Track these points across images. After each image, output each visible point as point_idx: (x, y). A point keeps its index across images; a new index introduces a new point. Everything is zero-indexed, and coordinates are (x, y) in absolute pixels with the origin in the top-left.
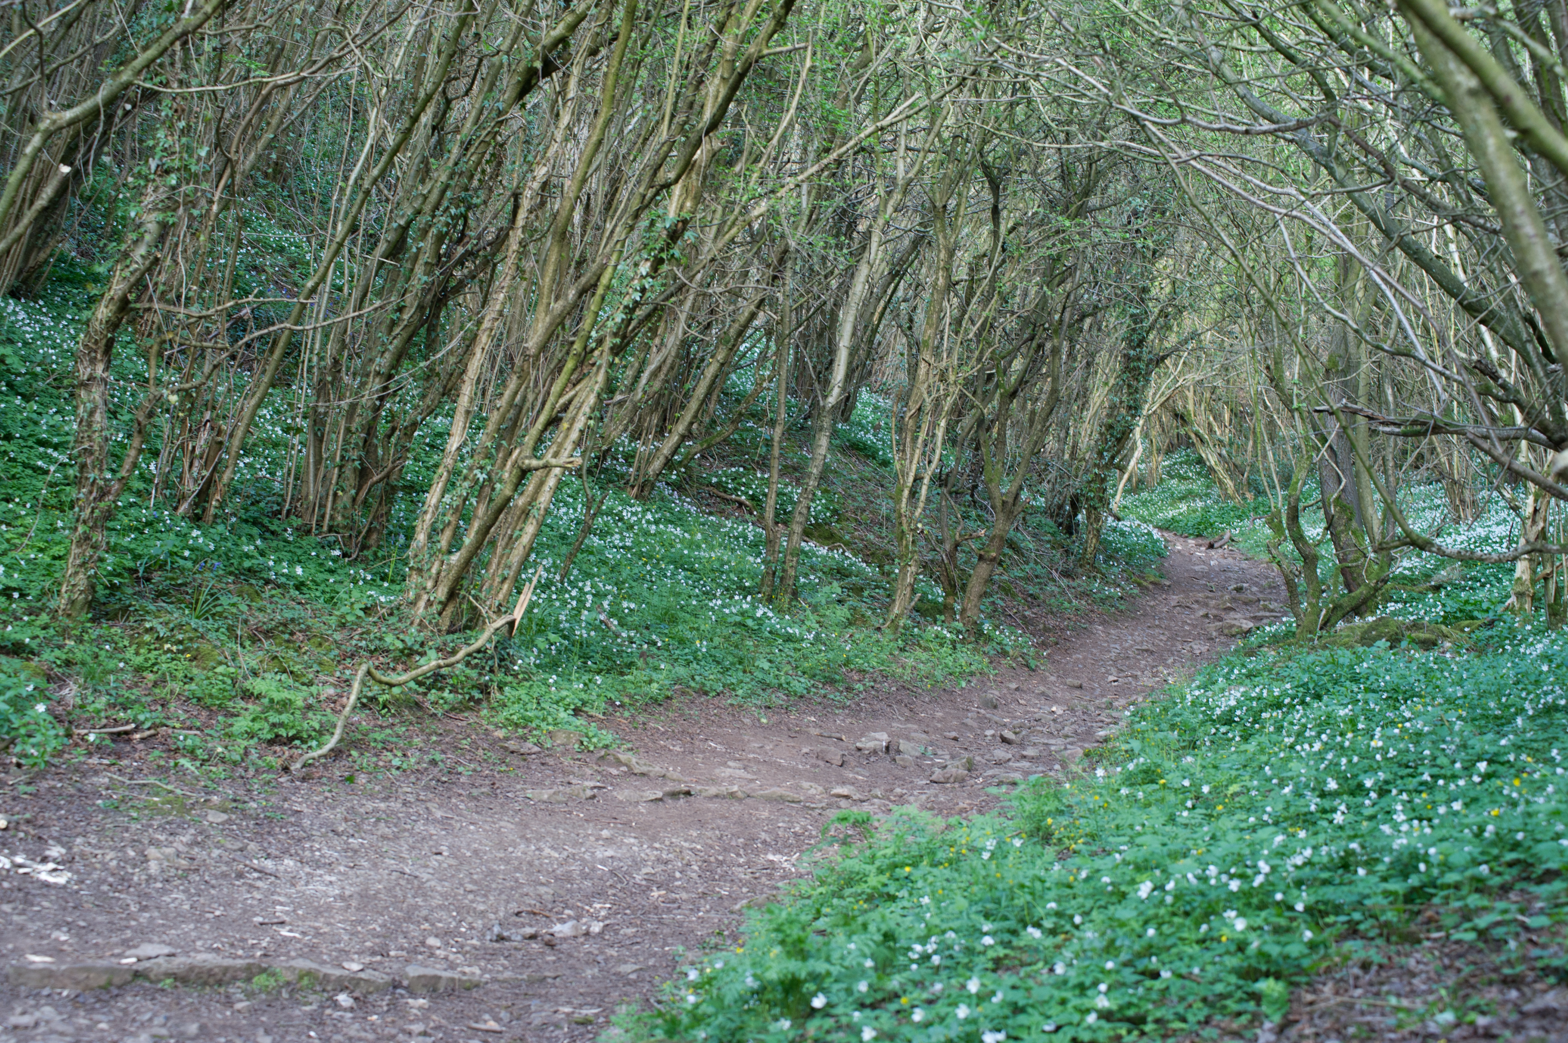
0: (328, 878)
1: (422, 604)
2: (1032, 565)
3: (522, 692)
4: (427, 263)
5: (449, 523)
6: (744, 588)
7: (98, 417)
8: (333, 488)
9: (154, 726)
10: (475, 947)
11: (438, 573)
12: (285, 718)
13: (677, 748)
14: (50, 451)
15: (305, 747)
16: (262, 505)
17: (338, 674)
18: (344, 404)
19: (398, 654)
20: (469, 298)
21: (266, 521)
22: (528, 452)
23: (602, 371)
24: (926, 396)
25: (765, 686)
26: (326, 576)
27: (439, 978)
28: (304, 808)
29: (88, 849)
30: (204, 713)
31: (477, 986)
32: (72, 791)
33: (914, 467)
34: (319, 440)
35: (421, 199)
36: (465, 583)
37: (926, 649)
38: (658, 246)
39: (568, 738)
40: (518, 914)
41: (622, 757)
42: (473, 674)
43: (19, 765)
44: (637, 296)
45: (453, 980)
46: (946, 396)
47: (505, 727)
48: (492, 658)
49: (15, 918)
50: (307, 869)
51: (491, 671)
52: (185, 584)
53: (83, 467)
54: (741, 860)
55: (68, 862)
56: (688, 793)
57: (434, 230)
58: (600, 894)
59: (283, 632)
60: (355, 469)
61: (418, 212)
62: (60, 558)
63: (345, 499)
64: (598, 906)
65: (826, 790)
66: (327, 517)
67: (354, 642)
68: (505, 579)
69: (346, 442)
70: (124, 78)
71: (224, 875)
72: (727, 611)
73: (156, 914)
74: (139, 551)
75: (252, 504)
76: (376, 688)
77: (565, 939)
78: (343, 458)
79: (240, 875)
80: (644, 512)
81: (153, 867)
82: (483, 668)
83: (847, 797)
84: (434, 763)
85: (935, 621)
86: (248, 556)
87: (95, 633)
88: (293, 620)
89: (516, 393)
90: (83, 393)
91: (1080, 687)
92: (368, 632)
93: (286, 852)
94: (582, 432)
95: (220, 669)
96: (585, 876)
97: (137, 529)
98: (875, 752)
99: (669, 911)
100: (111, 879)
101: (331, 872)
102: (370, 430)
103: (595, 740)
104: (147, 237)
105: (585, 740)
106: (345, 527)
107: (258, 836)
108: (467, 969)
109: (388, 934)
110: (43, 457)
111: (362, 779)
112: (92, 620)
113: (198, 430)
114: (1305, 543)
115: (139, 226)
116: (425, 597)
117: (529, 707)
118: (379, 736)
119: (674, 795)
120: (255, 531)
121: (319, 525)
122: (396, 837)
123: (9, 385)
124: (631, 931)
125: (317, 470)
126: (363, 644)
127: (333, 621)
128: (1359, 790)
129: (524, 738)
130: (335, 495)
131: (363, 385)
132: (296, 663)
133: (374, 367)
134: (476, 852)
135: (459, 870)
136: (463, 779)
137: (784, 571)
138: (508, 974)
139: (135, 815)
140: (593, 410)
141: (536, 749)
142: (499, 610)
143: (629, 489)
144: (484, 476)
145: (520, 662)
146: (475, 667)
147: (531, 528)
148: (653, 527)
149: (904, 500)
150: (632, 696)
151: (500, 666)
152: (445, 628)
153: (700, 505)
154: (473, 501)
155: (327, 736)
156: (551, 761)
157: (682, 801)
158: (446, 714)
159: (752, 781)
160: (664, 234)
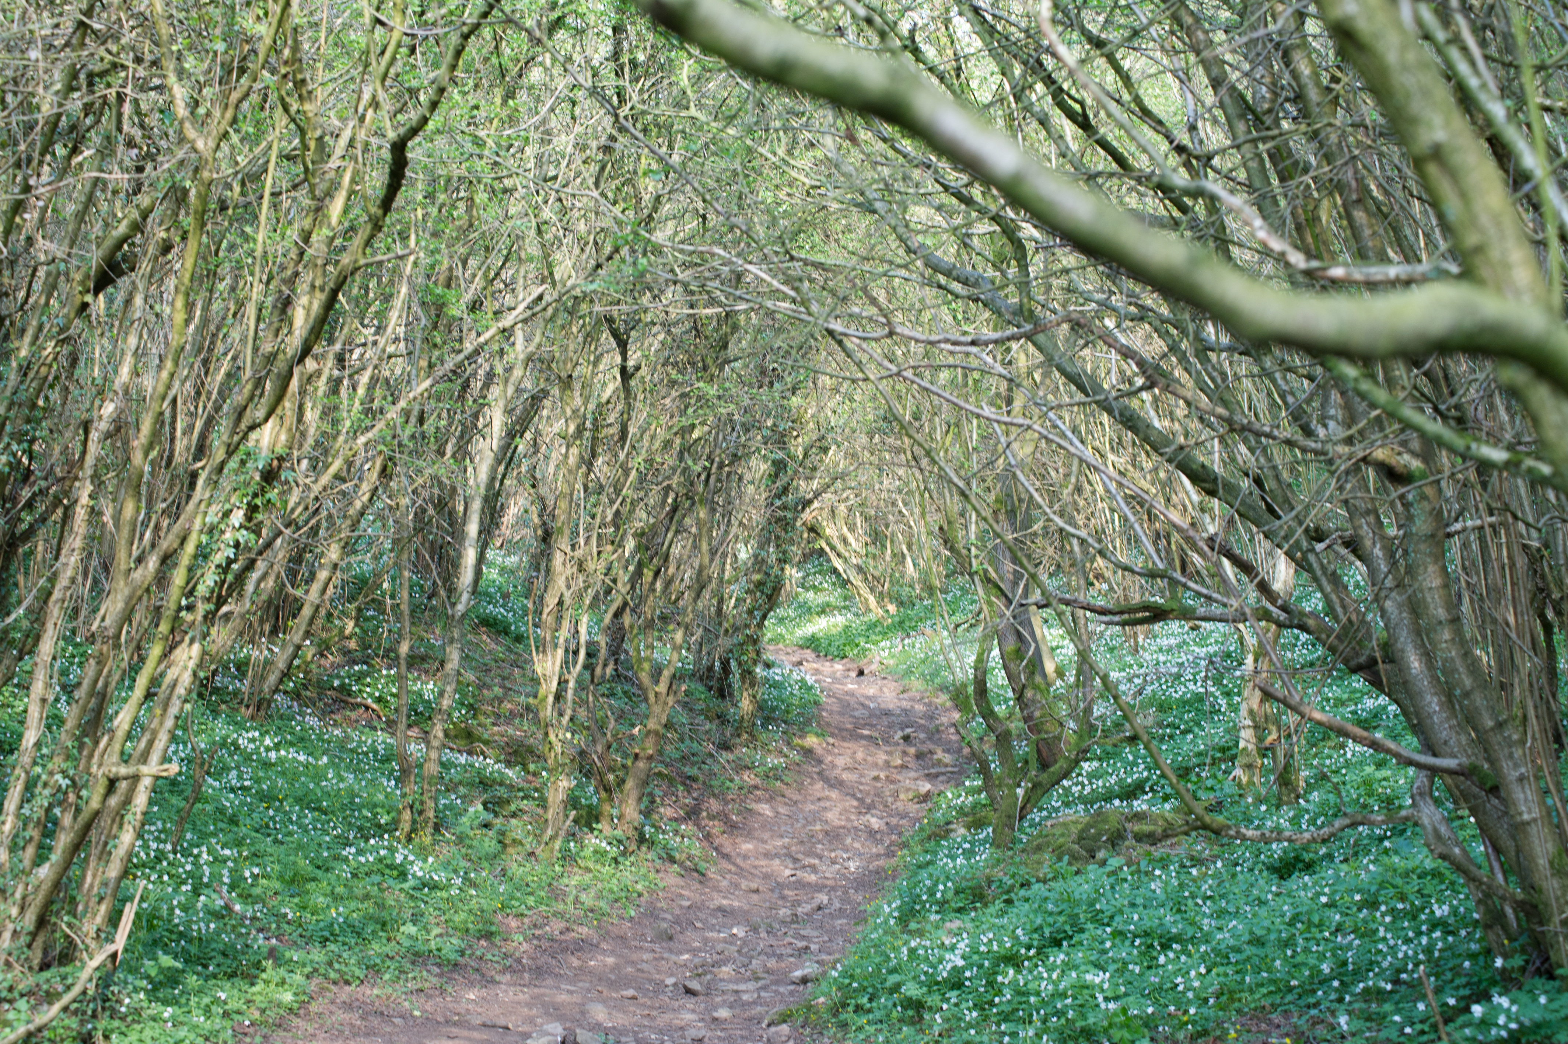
1: (7, 935)
2: (688, 742)
3: (134, 1036)
5: (31, 838)
6: (379, 826)
11: (24, 898)
20: (41, 545)
22: (115, 758)
23: (196, 644)
24: (564, 589)
25: (414, 957)
33: (557, 668)
36: (55, 908)
37: (588, 870)
38: (250, 491)
42: (73, 1023)
44: (231, 552)
46: (586, 588)
48: (95, 999)
51: (94, 1016)
68: (101, 899)
72: (363, 859)
80: (262, 736)
82: (84, 1013)
85: (592, 830)
89: (96, 681)
91: (757, 891)
94: (177, 718)
114: (996, 719)
137: (422, 803)
140: (190, 691)
142: (98, 936)
143: (243, 709)
144: (67, 781)
145: (127, 1001)
146: (75, 1012)
147: (127, 837)
148: (273, 755)
149: (549, 708)
150: (263, 1011)
151: (103, 1009)
152: (36, 962)
153: (323, 715)
154: (57, 811)
160: (258, 478)
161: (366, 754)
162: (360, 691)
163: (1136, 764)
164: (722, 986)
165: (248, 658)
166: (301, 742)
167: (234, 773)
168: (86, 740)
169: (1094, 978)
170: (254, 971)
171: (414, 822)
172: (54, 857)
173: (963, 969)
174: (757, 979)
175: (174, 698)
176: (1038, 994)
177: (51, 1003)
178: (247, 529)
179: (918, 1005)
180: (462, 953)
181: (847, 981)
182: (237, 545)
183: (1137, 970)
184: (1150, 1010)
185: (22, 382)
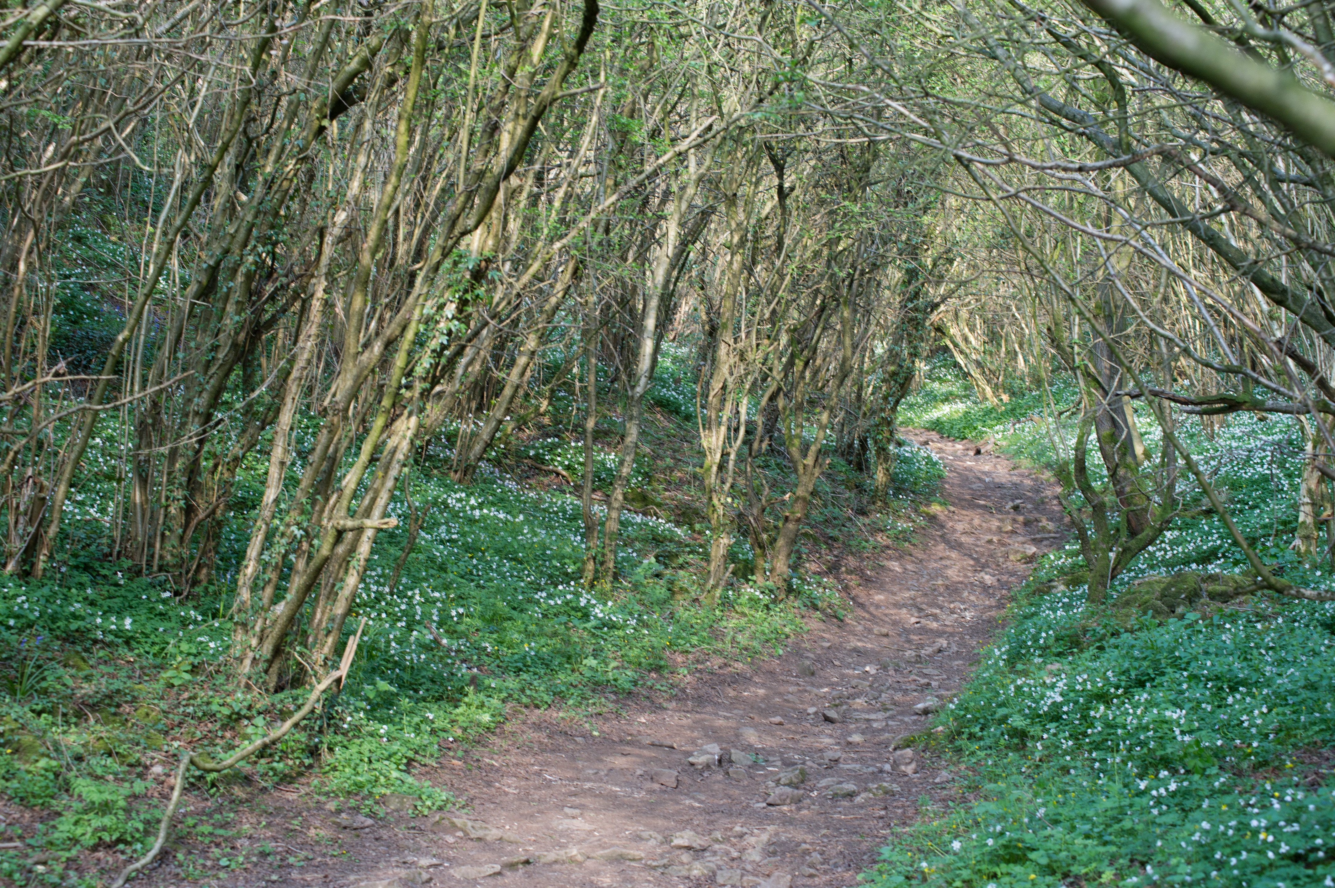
1: (247, 662)
2: (830, 507)
3: (354, 749)
4: (238, 302)
5: (270, 580)
6: (567, 574)
8: (160, 528)
11: (262, 631)
13: (513, 790)
15: (129, 851)
16: (93, 548)
17: (166, 748)
18: (165, 450)
19: (225, 721)
20: (282, 332)
21: (97, 565)
22: (343, 513)
23: (414, 417)
24: (727, 375)
25: (594, 686)
26: (156, 622)
30: (27, 815)
33: (721, 443)
35: (228, 237)
36: (289, 639)
37: (744, 614)
38: (462, 287)
39: (402, 803)
41: (458, 821)
42: (302, 737)
44: (444, 340)
46: (746, 375)
47: (337, 796)
48: (321, 717)
51: (321, 731)
52: (9, 658)
56: (527, 862)
57: (242, 269)
59: (109, 705)
60: (181, 508)
61: (227, 251)
63: (172, 539)
65: (667, 840)
66: (157, 556)
67: (182, 709)
68: (329, 632)
69: (170, 482)
72: (552, 602)
75: (83, 548)
78: (167, 498)
80: (468, 497)
82: (312, 729)
83: (689, 848)
84: (264, 855)
85: (748, 581)
86: (75, 616)
88: (118, 691)
89: (327, 447)
92: (194, 697)
94: (396, 480)
95: (43, 763)
98: (708, 766)
102: (193, 470)
103: (429, 803)
105: (419, 803)
106: (174, 566)
113: (21, 487)
114: (1093, 493)
116: (251, 655)
117: (360, 770)
118: (207, 829)
119: (512, 866)
120: (85, 578)
121: (149, 565)
125: (144, 510)
126: (190, 710)
127: (160, 686)
129: (356, 810)
130: (163, 535)
131: (183, 425)
132: (122, 742)
133: (193, 407)
136: (295, 875)
140: (407, 457)
141: (369, 822)
142: (325, 664)
143: (452, 474)
144: (302, 532)
145: (349, 719)
146: (305, 728)
147: (352, 580)
148: (477, 513)
149: (713, 476)
150: (465, 729)
151: (329, 725)
152: (272, 685)
153: (520, 480)
154: (292, 557)
155: (152, 839)
156: (384, 834)
157: (521, 870)
158: (276, 786)
159: (591, 832)
160: (468, 277)
161: (556, 513)
162: (552, 460)
163: (1212, 534)
164: (856, 715)
165: (457, 431)
166: (501, 502)
167: (443, 528)
168: (318, 497)
169: (1173, 714)
170: (457, 696)
171: (596, 571)
172: (289, 597)
173: (1061, 704)
174: (886, 710)
175: (394, 462)
176: (1124, 727)
177: (284, 721)
178: (458, 320)
179: (1022, 735)
180: (635, 683)
181: (962, 713)
182: (450, 333)
183: (1209, 708)
184: (1219, 743)
185: (267, 194)
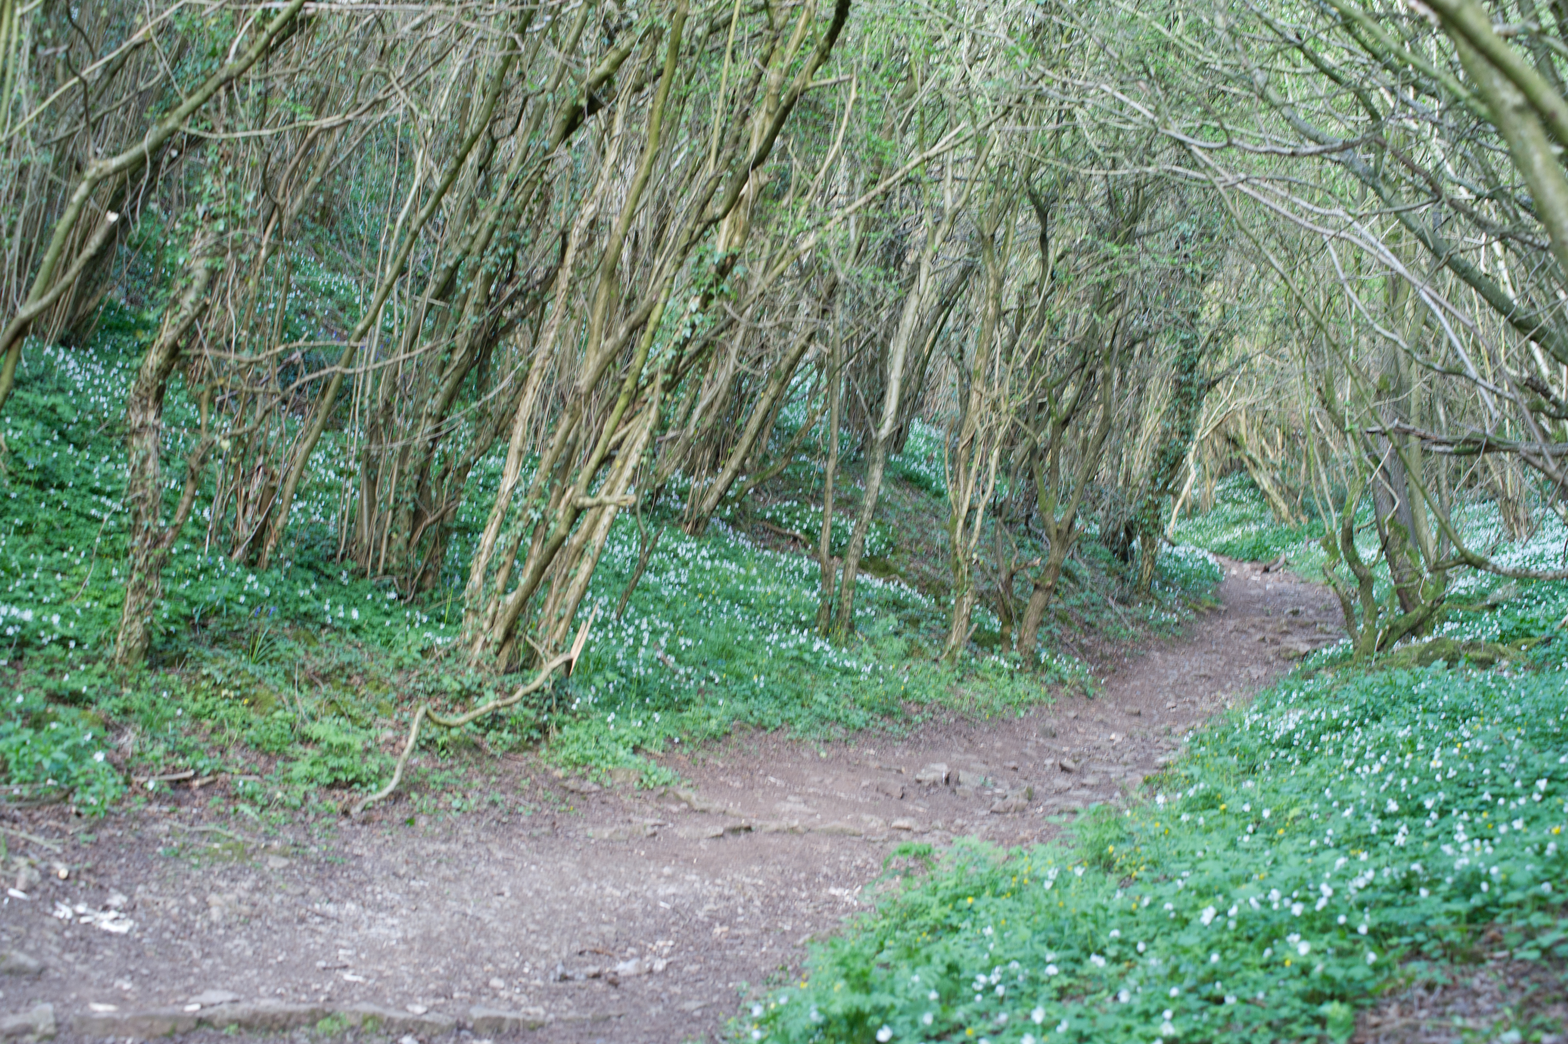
0: (390, 921)
1: (478, 645)
2: (1088, 593)
3: (581, 731)
4: (476, 304)
5: (504, 563)
6: (801, 623)
7: (150, 464)
8: (387, 530)
9: (213, 773)
10: (538, 988)
11: (495, 614)
12: (344, 761)
13: (737, 784)
14: (103, 499)
15: (364, 790)
16: (317, 549)
17: (396, 717)
18: (397, 446)
19: (456, 695)
20: (520, 337)
21: (321, 565)
22: (581, 490)
23: (654, 409)
24: (978, 425)
25: (824, 720)
26: (382, 618)
27: (502, 1020)
28: (365, 851)
29: (149, 897)
30: (263, 759)
31: (541, 1026)
32: (132, 839)
33: (968, 496)
34: (373, 483)
35: (469, 240)
36: (522, 623)
37: (984, 679)
38: (707, 281)
39: (628, 776)
40: (581, 953)
41: (683, 794)
42: (532, 714)
43: (78, 815)
44: (687, 332)
45: (517, 1021)
46: (998, 425)
47: (564, 766)
48: (550, 697)
49: (79, 968)
50: (369, 913)
51: (550, 710)
52: (241, 630)
53: (137, 515)
54: (804, 895)
55: (130, 910)
56: (749, 829)
57: (482, 271)
58: (664, 932)
59: (340, 676)
60: (409, 511)
61: (467, 253)
62: (115, 606)
63: (399, 541)
64: (660, 943)
65: (887, 823)
66: (382, 559)
67: (412, 685)
68: (560, 619)
69: (399, 484)
70: (170, 124)
71: (286, 921)
72: (784, 646)
73: (219, 960)
74: (195, 597)
75: (307, 548)
76: (435, 730)
77: (628, 978)
78: (396, 500)
79: (302, 920)
80: (699, 548)
81: (215, 914)
82: (541, 708)
83: (908, 829)
84: (494, 804)
85: (992, 651)
86: (303, 600)
87: (152, 680)
88: (350, 664)
89: (568, 432)
90: (135, 441)
91: (1139, 714)
92: (425, 674)
93: (347, 896)
94: (635, 470)
95: (278, 714)
96: (647, 914)
97: (191, 576)
98: (935, 784)
99: (732, 947)
100: (173, 927)
101: (393, 915)
102: (423, 471)
103: (654, 777)
104: (196, 284)
105: (645, 777)
106: (400, 570)
107: (319, 880)
108: (531, 1010)
109: (452, 976)
110: (97, 505)
111: (422, 821)
112: (150, 667)
113: (251, 475)
114: (1361, 565)
115: (188, 272)
116: (481, 638)
117: (587, 745)
118: (439, 778)
119: (735, 831)
120: (310, 575)
121: (374, 568)
122: (457, 879)
123: (61, 434)
124: (694, 968)
125: (371, 514)
126: (421, 686)
127: (390, 664)
128: (1419, 810)
129: (584, 777)
130: (390, 538)
131: (415, 427)
132: (354, 706)
133: (426, 409)
134: (538, 893)
135: (520, 911)
136: (523, 820)
137: (840, 604)
138: (572, 1014)
139: (195, 861)
141: (596, 788)
142: (556, 648)
143: (683, 525)
144: (539, 515)
145: (578, 701)
146: (533, 707)
147: (586, 567)
148: (708, 563)
149: (959, 531)
150: (691, 734)
151: (558, 705)
152: (502, 668)
153: (755, 539)
154: (528, 541)
155: (386, 780)
156: (611, 800)
157: (743, 837)
158: (505, 755)
159: (812, 815)
160: (713, 270)
161: (792, 572)
162: (790, 524)
165: (688, 487)
167: (673, 573)
168: (557, 482)
170: (684, 707)
171: (832, 620)
174: (1125, 763)
175: (633, 452)
178: (703, 314)
180: (867, 723)
181: (1196, 745)
182: (693, 326)
